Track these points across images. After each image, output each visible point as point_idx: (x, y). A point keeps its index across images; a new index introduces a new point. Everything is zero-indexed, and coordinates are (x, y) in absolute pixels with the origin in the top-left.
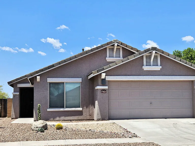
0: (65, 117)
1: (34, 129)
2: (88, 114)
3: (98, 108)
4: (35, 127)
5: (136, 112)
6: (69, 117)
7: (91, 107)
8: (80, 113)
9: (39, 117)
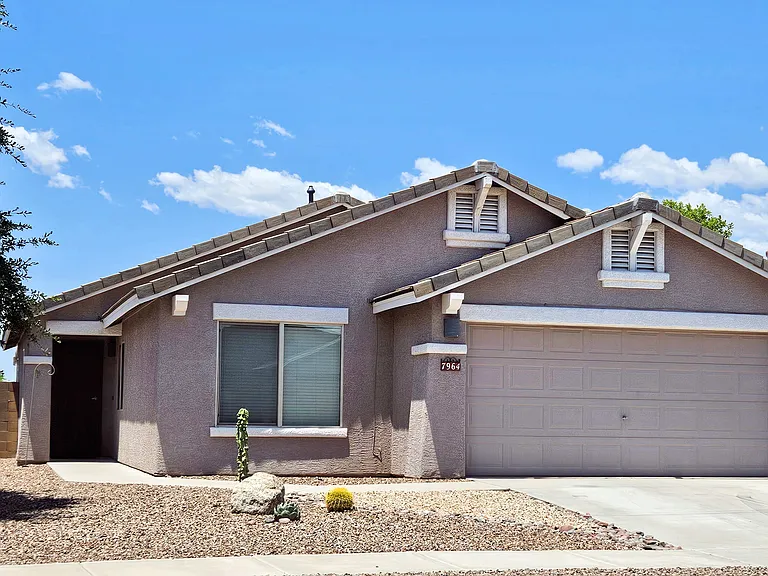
0: (279, 461)
1: (240, 508)
2: (369, 455)
3: (430, 431)
4: (244, 501)
5: (566, 450)
6: (295, 463)
7: (383, 427)
8: (339, 448)
9: (243, 459)
